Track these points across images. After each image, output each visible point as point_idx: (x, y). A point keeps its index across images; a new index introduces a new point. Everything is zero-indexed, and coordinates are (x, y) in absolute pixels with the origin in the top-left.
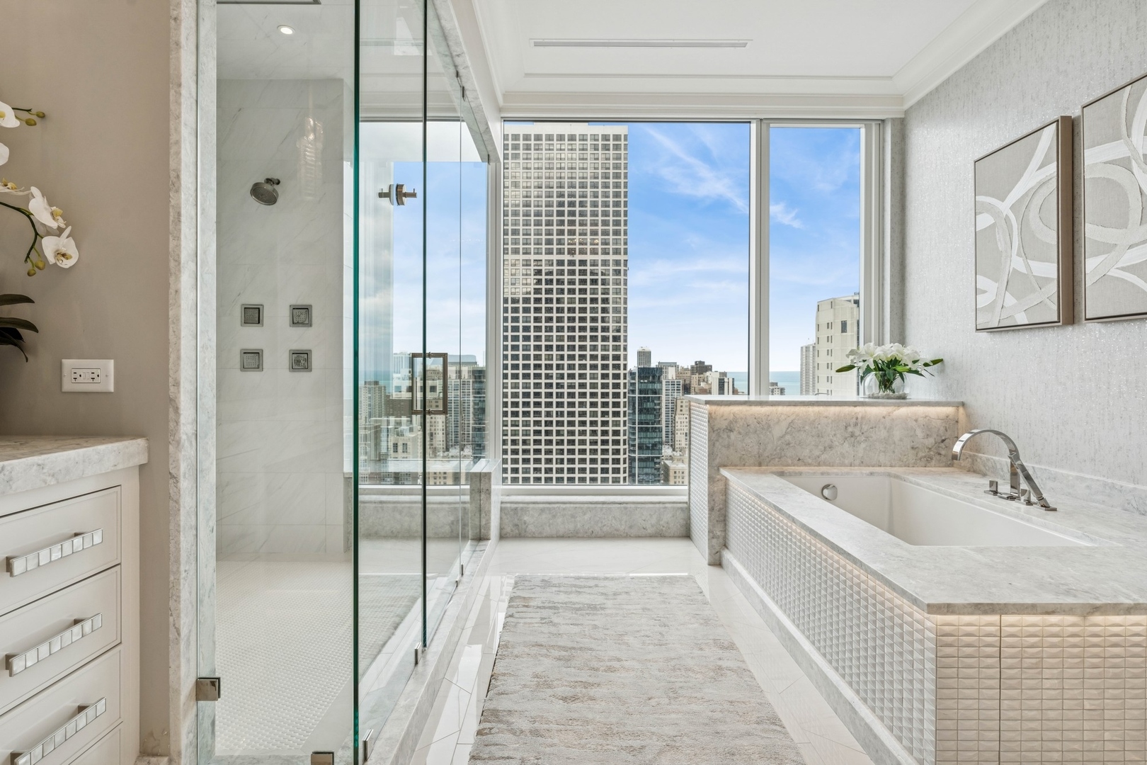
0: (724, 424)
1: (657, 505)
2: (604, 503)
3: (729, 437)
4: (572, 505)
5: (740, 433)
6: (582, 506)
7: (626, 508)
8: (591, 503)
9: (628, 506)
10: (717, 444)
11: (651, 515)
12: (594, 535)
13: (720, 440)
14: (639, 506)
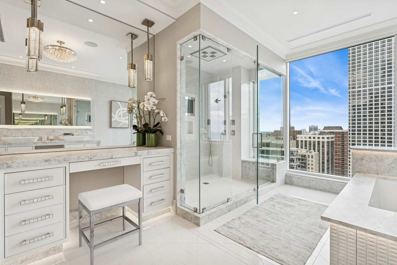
0: (359, 157)
1: (342, 183)
2: (321, 179)
3: (361, 162)
4: (309, 178)
5: (367, 161)
6: (312, 179)
7: (329, 182)
8: (316, 178)
9: (330, 182)
10: (356, 164)
11: (339, 186)
12: (317, 189)
13: (357, 163)
14: (334, 182)
